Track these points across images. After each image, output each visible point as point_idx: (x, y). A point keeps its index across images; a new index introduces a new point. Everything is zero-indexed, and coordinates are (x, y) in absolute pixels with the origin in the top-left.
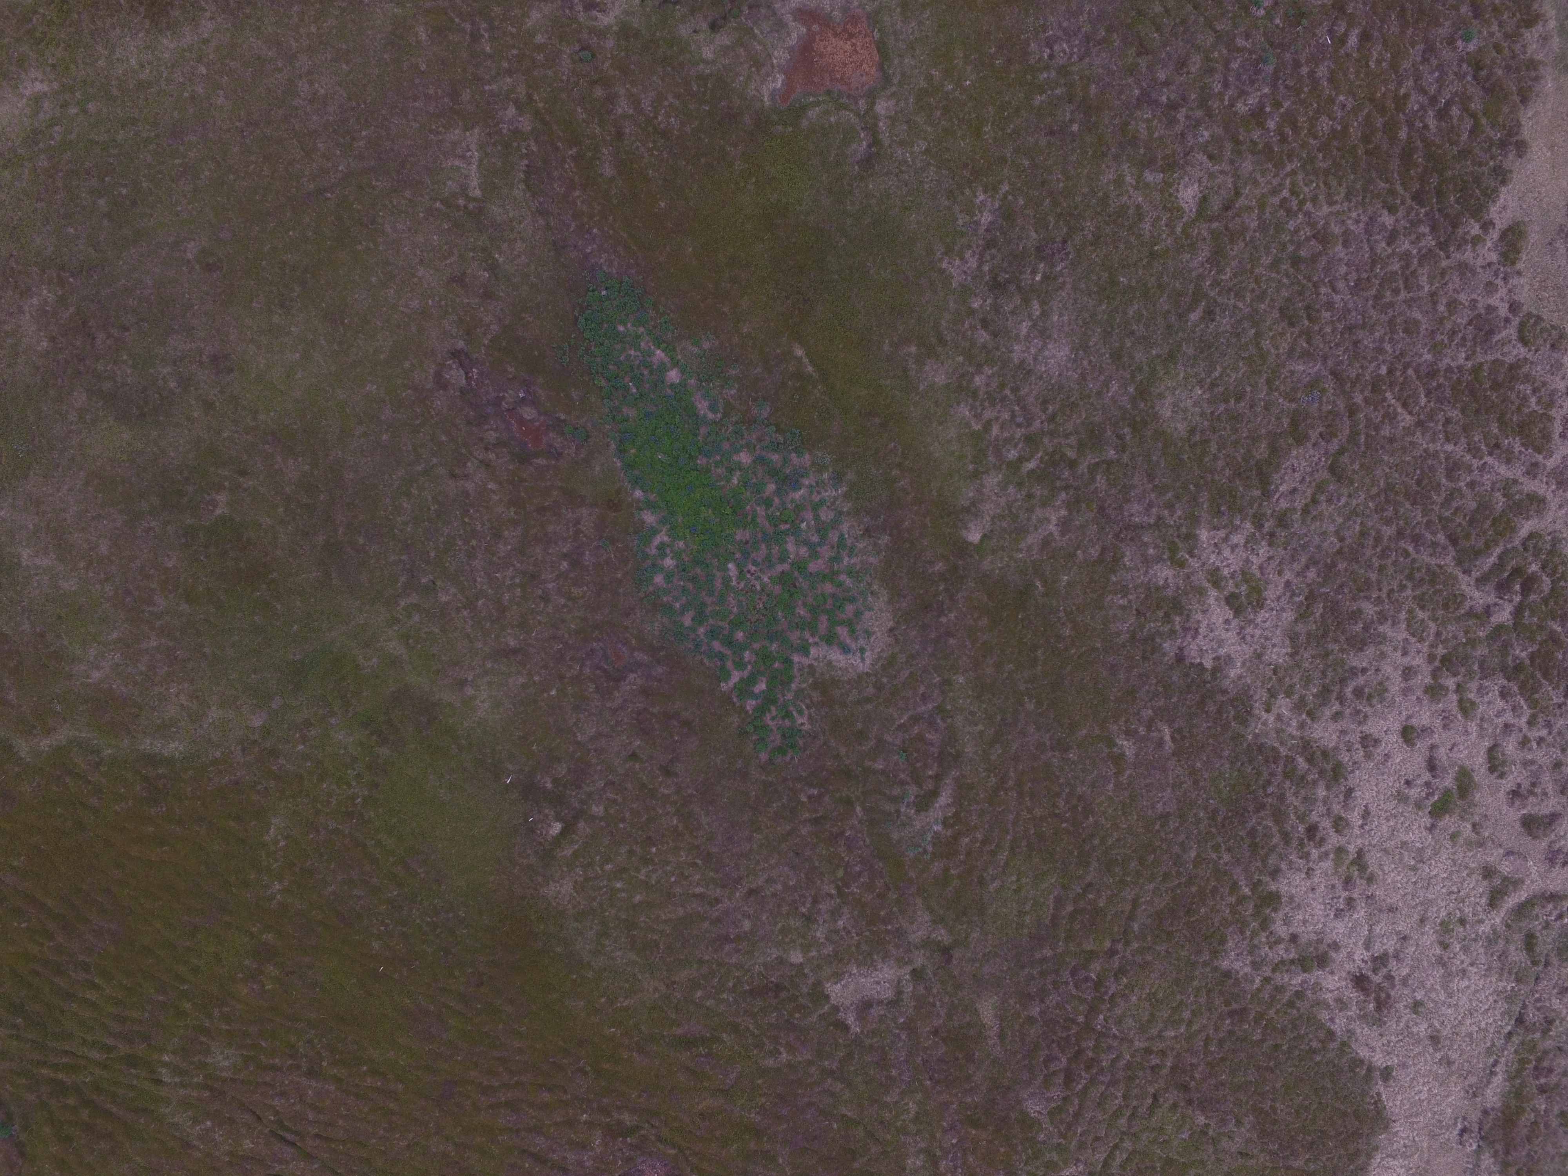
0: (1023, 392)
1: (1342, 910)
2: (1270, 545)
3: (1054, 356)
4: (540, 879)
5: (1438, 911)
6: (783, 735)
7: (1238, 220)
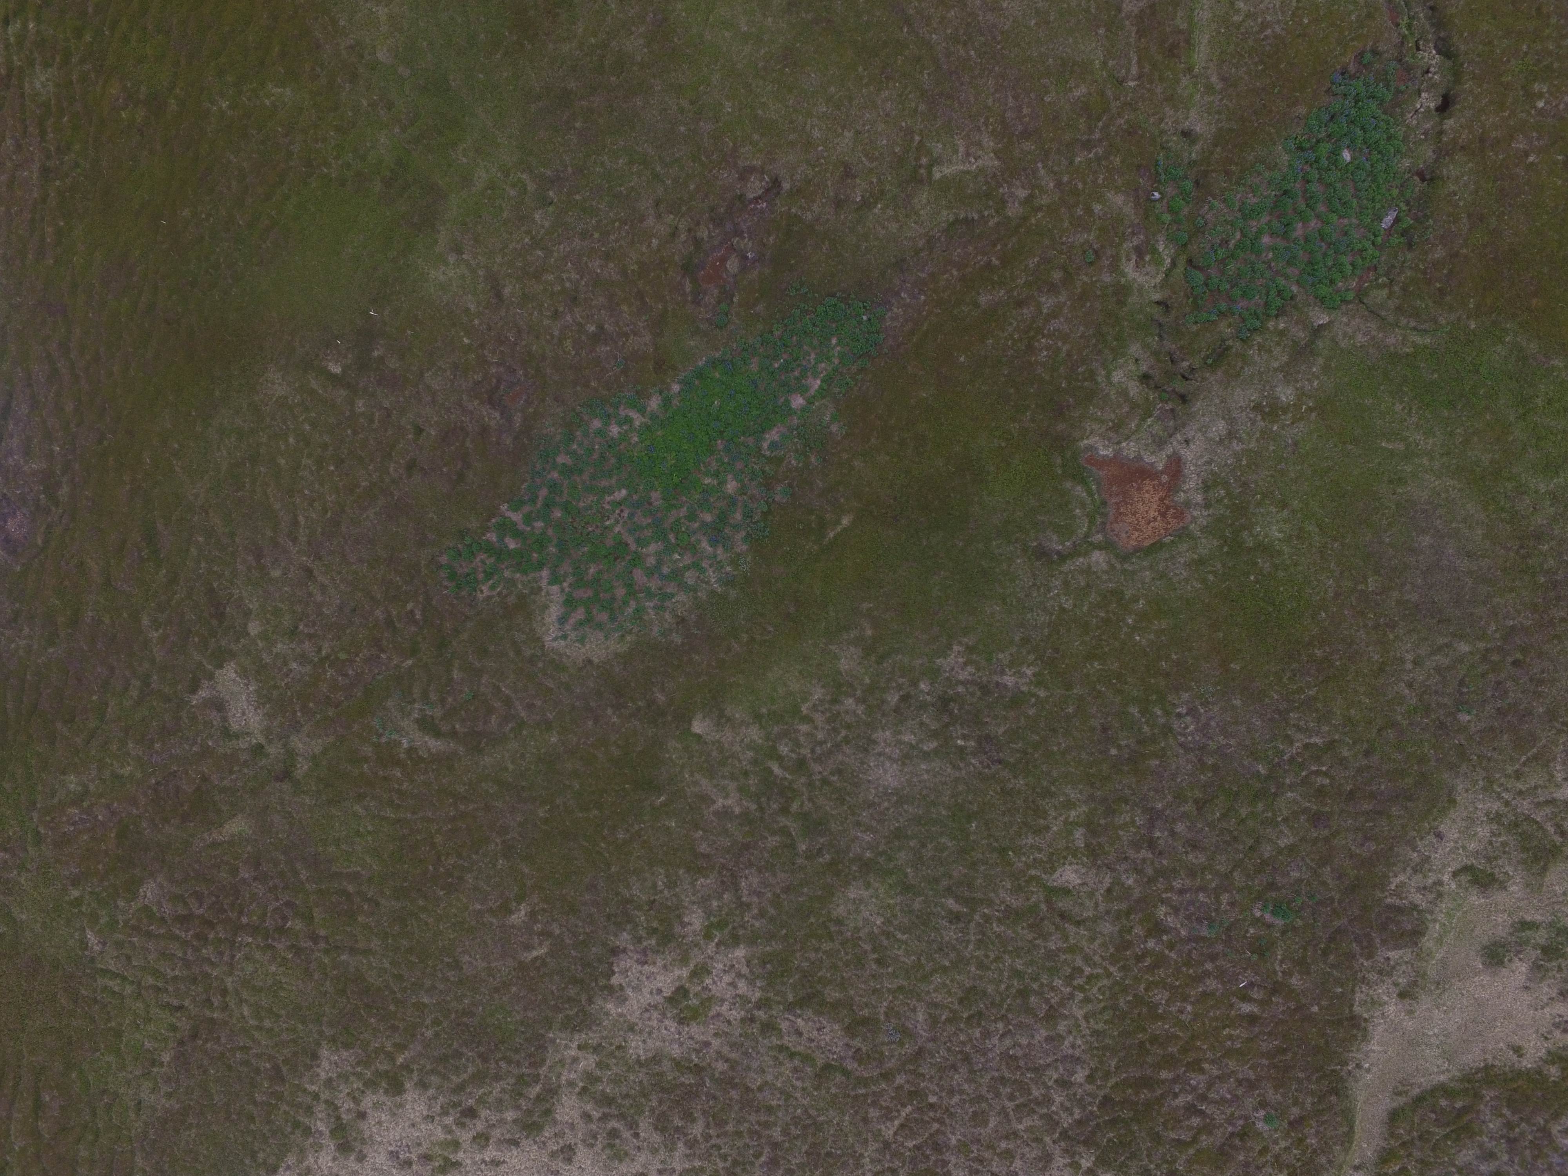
0: (846, 749)
1: (398, 1158)
2: (742, 1019)
3: (886, 772)
4: (283, 362)
6: (468, 575)
7: (1052, 928)
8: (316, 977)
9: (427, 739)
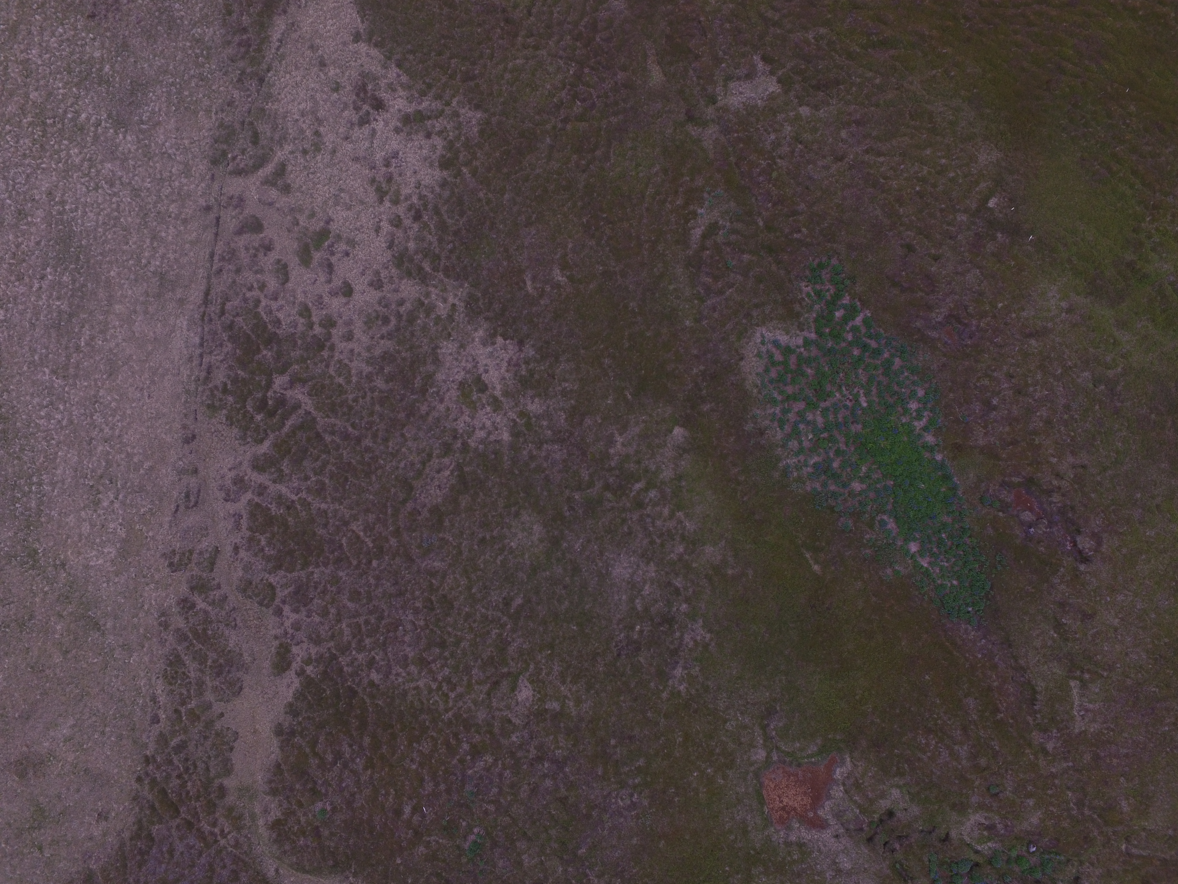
0: (646, 541)
1: (393, 158)
2: (456, 430)
3: (625, 568)
4: (1004, 164)
5: (323, 159)
6: (820, 278)
7: (488, 674)
8: (537, 117)
9: (703, 228)
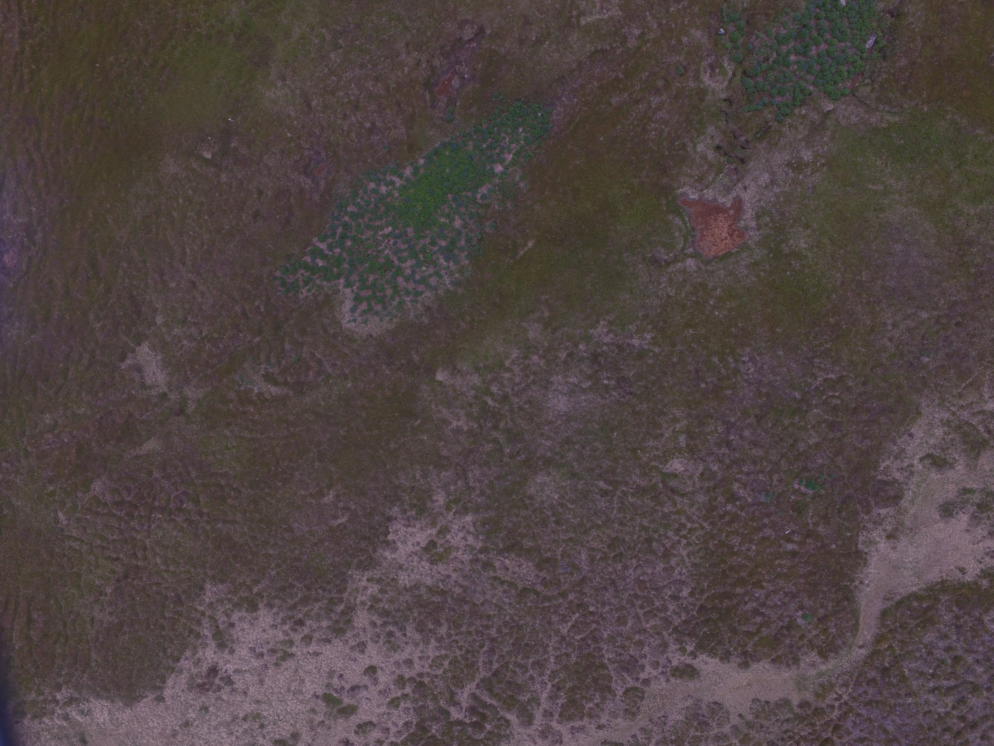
0: (534, 388)
1: (255, 651)
2: (471, 560)
3: (559, 401)
4: (175, 152)
5: (265, 710)
6: (293, 283)
7: (666, 499)
8: (202, 538)
9: (269, 386)
